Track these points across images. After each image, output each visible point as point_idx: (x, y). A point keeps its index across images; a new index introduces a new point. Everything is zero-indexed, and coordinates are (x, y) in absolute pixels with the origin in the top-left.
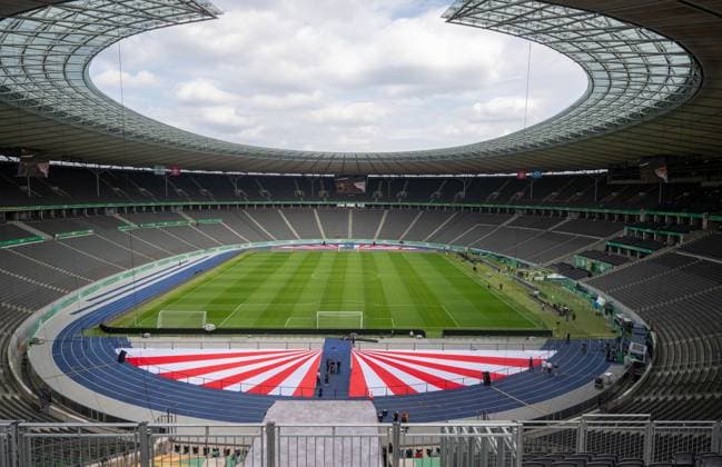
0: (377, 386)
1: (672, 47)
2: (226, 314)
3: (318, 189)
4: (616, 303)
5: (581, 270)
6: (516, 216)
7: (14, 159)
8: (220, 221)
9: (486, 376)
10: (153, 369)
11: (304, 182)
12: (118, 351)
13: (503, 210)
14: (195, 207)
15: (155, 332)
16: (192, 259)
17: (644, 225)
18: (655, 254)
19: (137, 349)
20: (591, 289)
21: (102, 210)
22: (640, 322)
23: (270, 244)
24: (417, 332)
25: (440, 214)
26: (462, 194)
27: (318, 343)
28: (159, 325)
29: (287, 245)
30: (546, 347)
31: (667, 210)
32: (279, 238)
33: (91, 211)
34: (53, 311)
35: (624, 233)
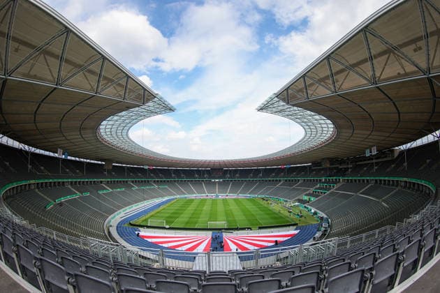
0: (233, 247)
1: (329, 122)
2: (172, 222)
3: (204, 174)
4: (318, 211)
5: (305, 200)
6: (281, 182)
7: (104, 163)
8: (167, 187)
9: (276, 241)
10: (149, 240)
11: (198, 171)
12: (137, 232)
13: (276, 180)
14: (158, 181)
15: (148, 227)
16: (157, 201)
17: (325, 183)
18: (328, 192)
19: (143, 232)
20: (309, 207)
21: (127, 181)
22: (325, 216)
23: (186, 196)
24: (248, 228)
25: (253, 183)
26: (261, 175)
27: (210, 234)
28: (149, 225)
29: (192, 196)
30: (296, 229)
31: (330, 177)
32: (189, 194)
33: (124, 181)
34: (115, 217)
35: (318, 186)
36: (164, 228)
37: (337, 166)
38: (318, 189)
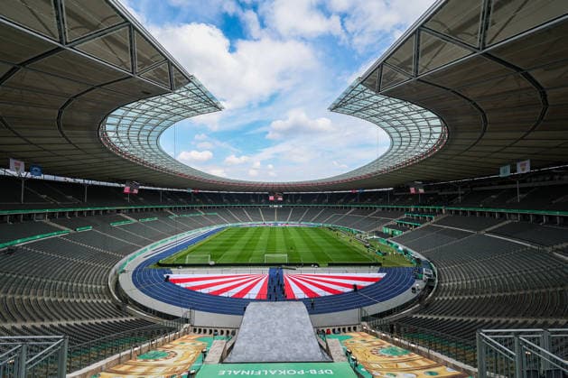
0: (299, 293)
2: (220, 256)
3: (261, 199)
4: (409, 250)
5: (387, 233)
6: (352, 210)
7: (123, 185)
8: (216, 214)
9: (355, 286)
10: (183, 285)
11: (255, 196)
12: (165, 276)
13: (346, 208)
14: (205, 207)
15: (185, 266)
16: (203, 231)
17: (414, 213)
18: (422, 226)
19: (176, 274)
20: (394, 243)
21: (162, 208)
22: (423, 258)
23: (240, 224)
24: (315, 264)
25: (317, 209)
26: (327, 200)
27: (266, 271)
28: (187, 263)
29: (247, 224)
30: (380, 271)
31: (424, 205)
32: (243, 221)
33: (157, 209)
34: (135, 256)
35: (405, 216)
36: (208, 265)
37: (437, 191)
38: (405, 220)
